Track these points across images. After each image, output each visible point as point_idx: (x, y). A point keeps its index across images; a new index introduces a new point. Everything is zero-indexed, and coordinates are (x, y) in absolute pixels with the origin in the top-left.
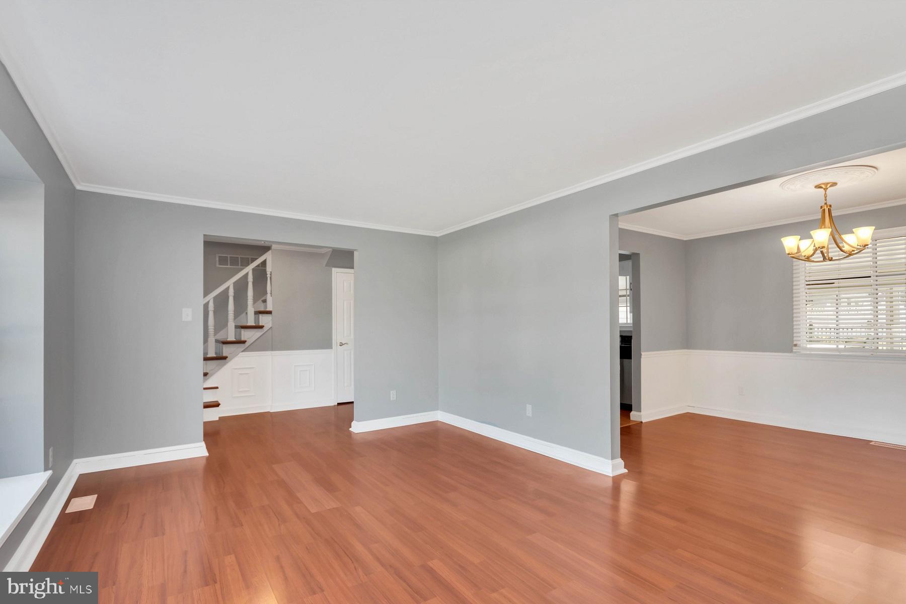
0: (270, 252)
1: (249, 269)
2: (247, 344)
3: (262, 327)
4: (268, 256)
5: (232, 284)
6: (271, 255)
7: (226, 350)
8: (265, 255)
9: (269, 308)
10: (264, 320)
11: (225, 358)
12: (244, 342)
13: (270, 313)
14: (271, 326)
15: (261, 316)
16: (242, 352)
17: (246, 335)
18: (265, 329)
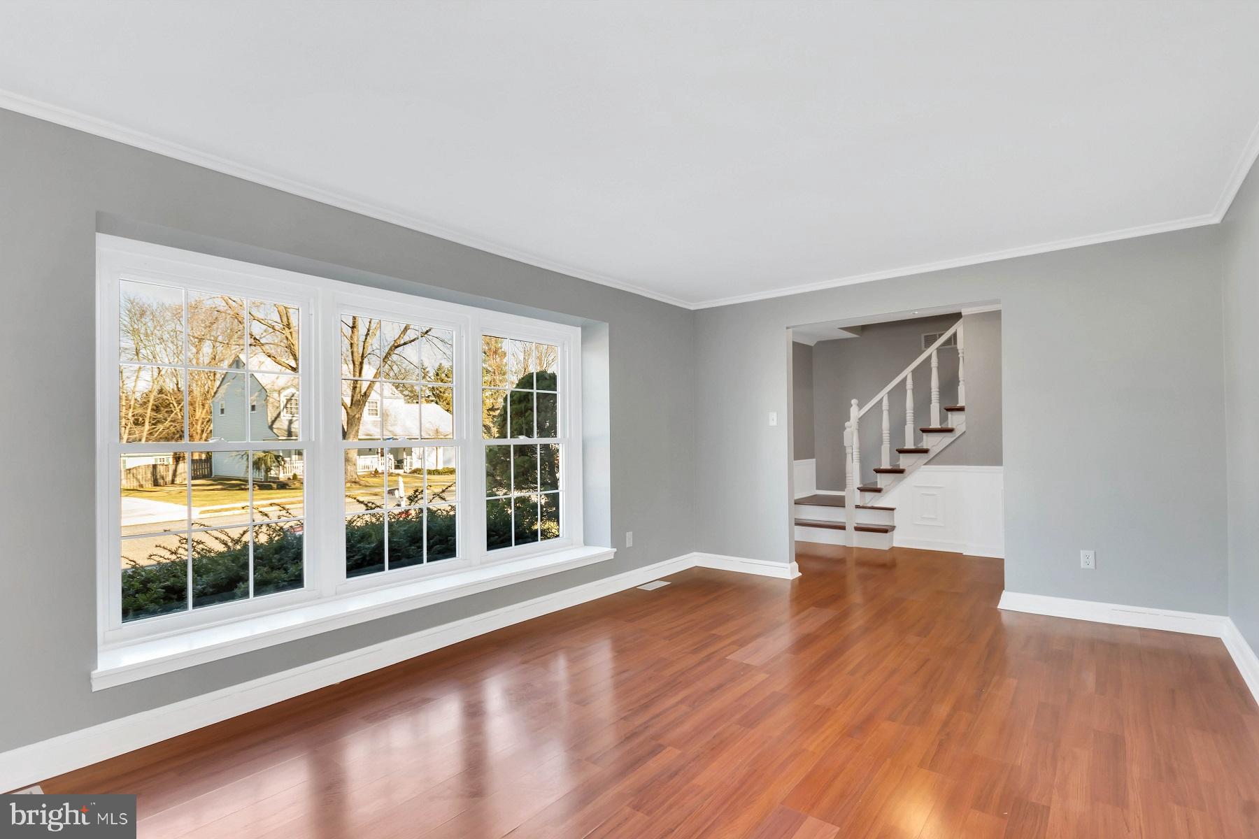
0: (961, 320)
1: (932, 350)
2: (931, 455)
3: (951, 431)
4: (959, 328)
5: (911, 374)
6: (962, 326)
7: (904, 461)
8: (955, 325)
9: (961, 403)
10: (955, 420)
11: (902, 471)
12: (926, 451)
13: (961, 409)
14: (964, 429)
15: (950, 414)
16: (925, 464)
17: (929, 441)
18: (957, 433)
